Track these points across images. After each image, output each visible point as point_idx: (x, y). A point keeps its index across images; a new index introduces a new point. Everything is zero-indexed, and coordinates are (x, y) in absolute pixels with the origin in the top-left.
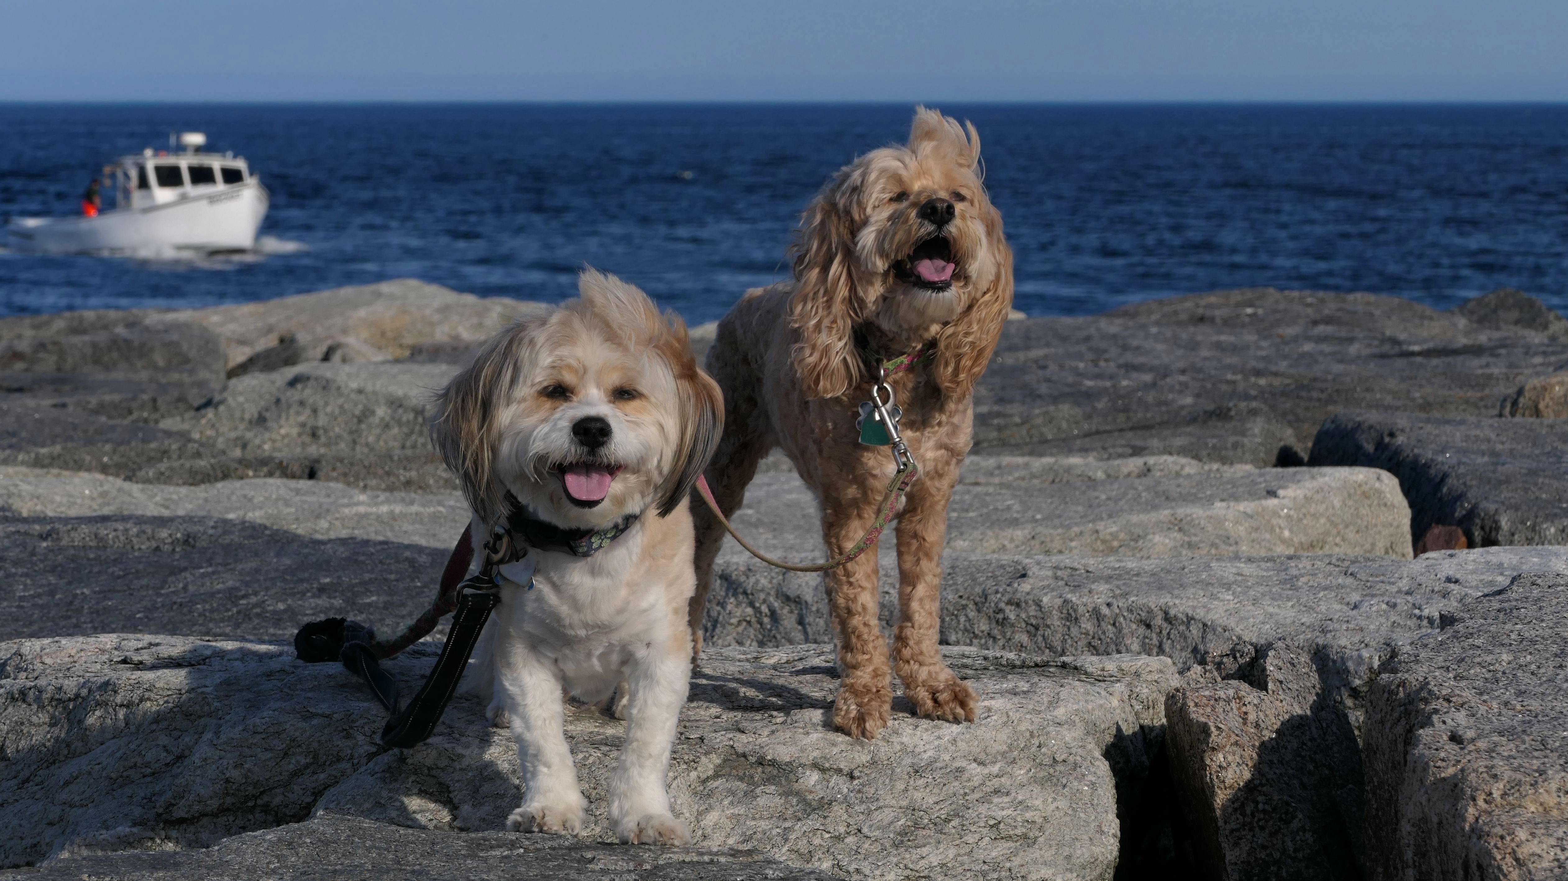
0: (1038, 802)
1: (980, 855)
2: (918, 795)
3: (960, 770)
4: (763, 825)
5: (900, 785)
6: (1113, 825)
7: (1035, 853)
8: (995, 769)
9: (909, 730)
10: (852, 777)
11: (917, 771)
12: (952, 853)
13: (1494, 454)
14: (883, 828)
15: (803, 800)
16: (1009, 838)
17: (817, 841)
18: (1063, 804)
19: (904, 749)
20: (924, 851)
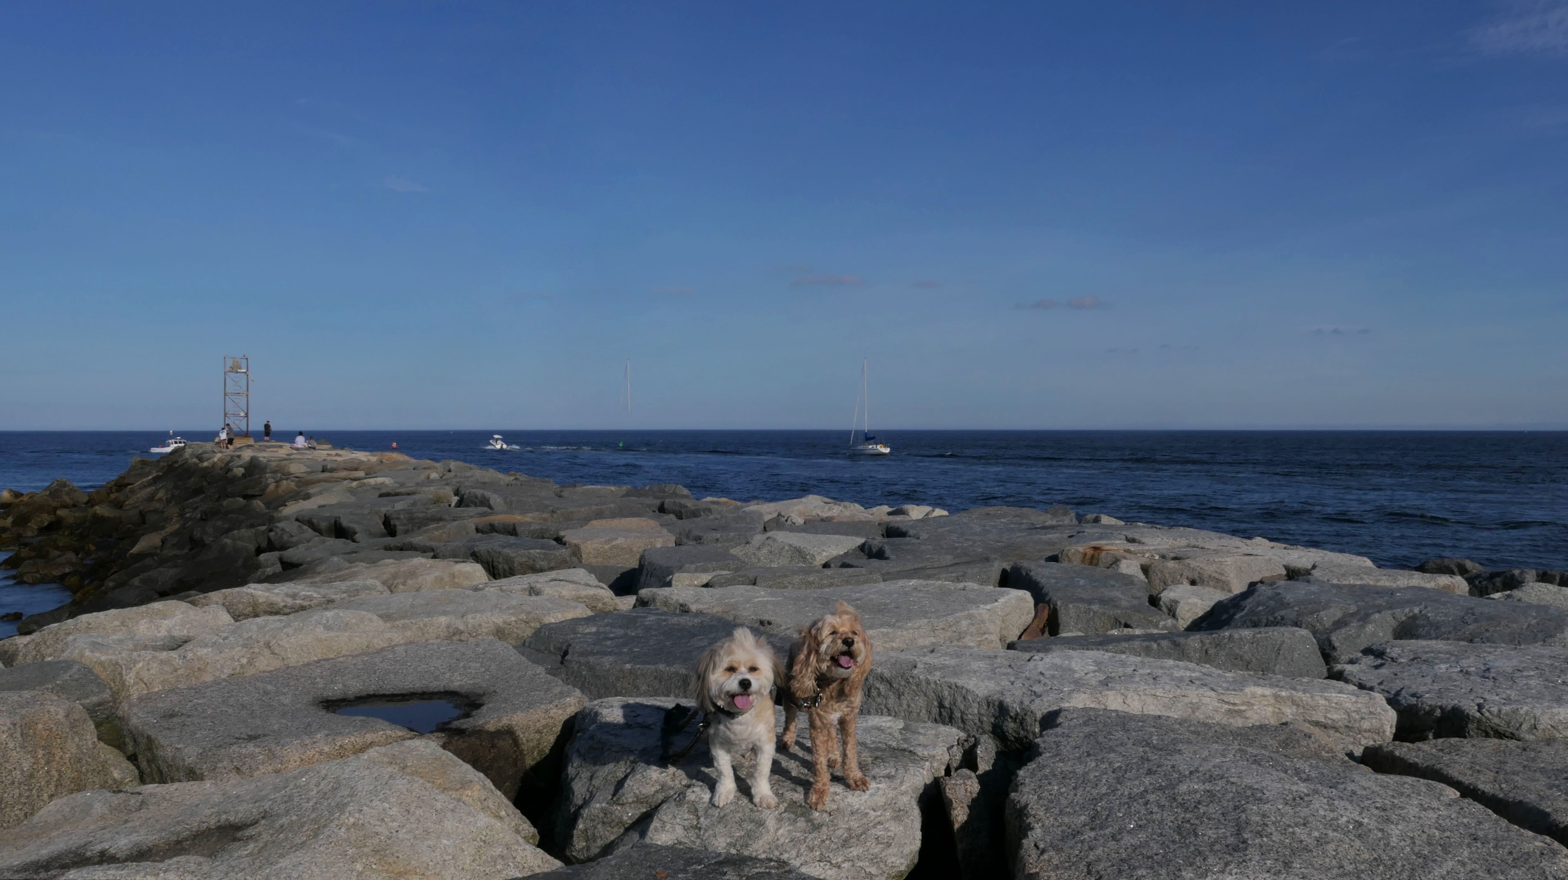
0: (892, 828)
1: (871, 851)
2: (852, 823)
3: (867, 814)
4: (798, 834)
5: (846, 819)
6: (919, 835)
7: (890, 851)
8: (879, 813)
9: (850, 797)
10: (830, 815)
11: (852, 813)
12: (861, 850)
13: (1056, 578)
14: (839, 838)
15: (813, 825)
16: (882, 843)
17: (816, 843)
18: (901, 828)
19: (848, 804)
20: (852, 849)
